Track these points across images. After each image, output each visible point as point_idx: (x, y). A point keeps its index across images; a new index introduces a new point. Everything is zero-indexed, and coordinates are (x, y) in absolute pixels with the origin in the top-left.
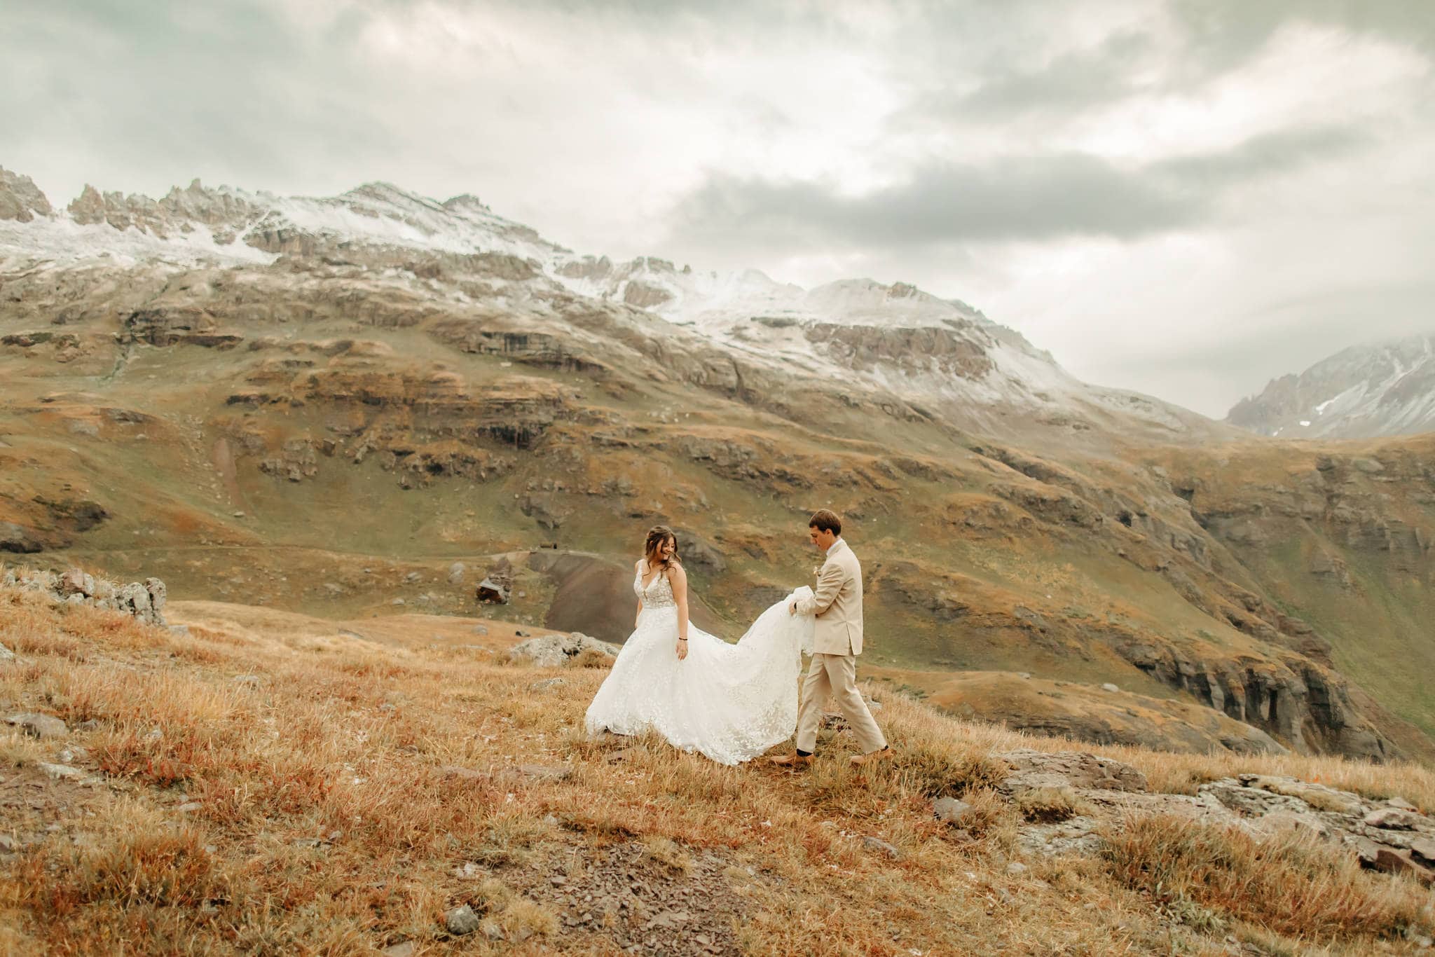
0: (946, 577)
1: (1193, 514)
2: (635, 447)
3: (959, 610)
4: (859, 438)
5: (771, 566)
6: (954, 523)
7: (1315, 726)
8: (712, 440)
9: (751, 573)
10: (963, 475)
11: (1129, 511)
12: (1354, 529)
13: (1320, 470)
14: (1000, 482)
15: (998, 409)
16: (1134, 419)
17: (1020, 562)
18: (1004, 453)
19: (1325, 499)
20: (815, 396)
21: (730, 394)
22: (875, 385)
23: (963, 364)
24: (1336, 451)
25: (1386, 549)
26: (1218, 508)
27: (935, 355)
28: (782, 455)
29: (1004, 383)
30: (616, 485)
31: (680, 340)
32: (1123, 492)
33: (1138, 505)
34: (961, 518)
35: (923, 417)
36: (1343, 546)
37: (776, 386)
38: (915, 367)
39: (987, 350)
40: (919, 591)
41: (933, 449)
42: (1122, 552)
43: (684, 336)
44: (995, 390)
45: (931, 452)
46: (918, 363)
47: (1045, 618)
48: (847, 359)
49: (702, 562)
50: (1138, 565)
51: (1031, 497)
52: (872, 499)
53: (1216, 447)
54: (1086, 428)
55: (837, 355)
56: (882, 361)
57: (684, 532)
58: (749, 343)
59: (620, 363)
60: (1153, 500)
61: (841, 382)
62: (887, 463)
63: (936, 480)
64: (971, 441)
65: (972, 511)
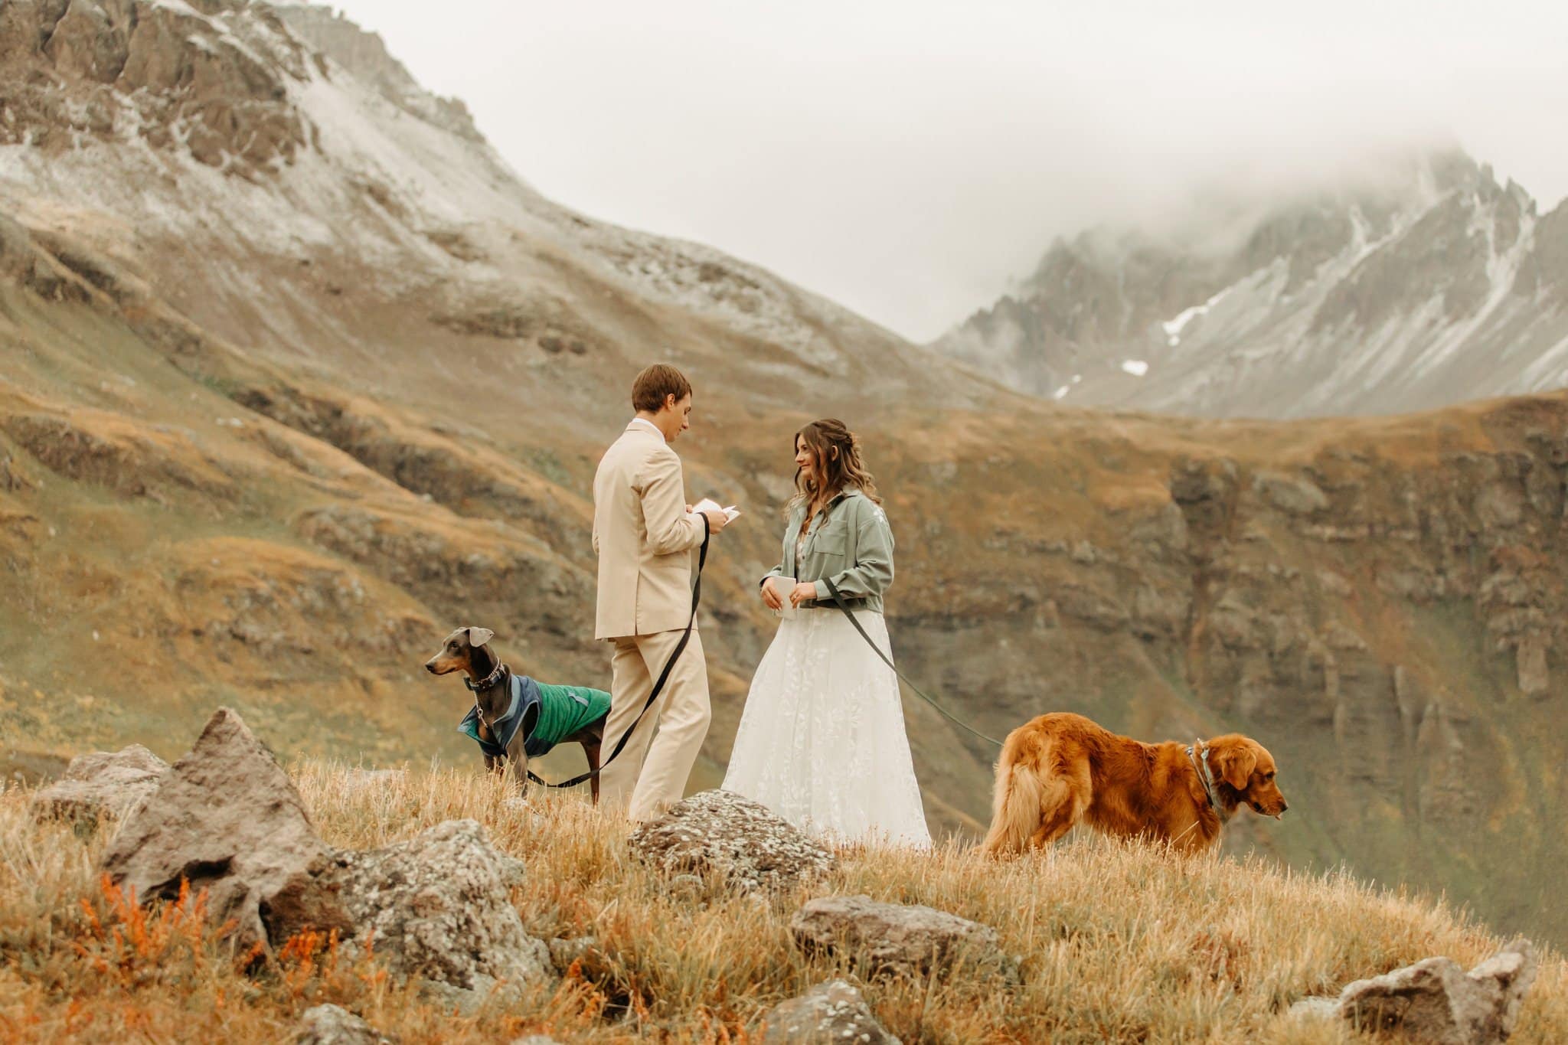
6: (197, 633)
12: (1255, 668)
13: (1180, 501)
14: (333, 505)
15: (317, 273)
16: (711, 330)
18: (338, 413)
19: (1188, 583)
23: (214, 124)
24: (1221, 452)
25: (1327, 722)
27: (130, 88)
29: (340, 195)
34: (218, 616)
35: (88, 286)
38: (64, 122)
39: (288, 82)
44: (307, 210)
45: (109, 400)
46: (76, 110)
51: (430, 556)
53: (925, 426)
54: (579, 350)
63: (142, 492)
64: (238, 372)
65: (254, 596)
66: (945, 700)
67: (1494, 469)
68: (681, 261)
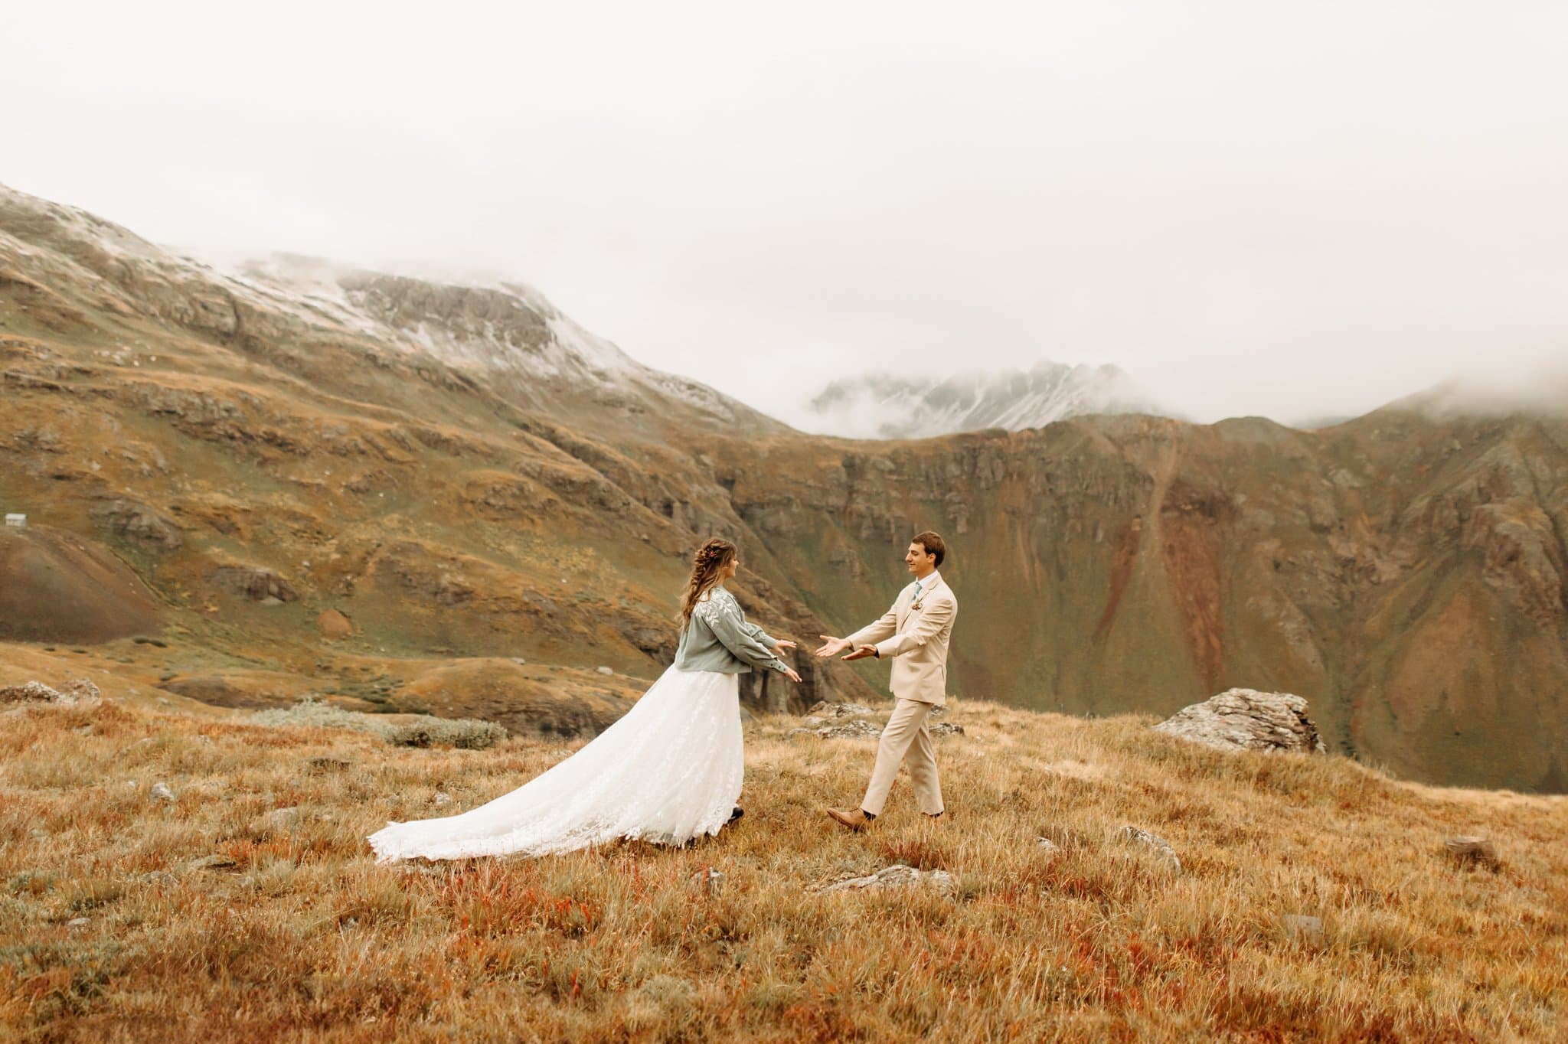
0: (453, 559)
1: (733, 504)
2: (71, 392)
3: (462, 595)
4: (386, 404)
5: (242, 543)
6: (473, 502)
7: (801, 704)
8: (179, 390)
9: (215, 551)
10: (490, 451)
11: (673, 498)
12: (868, 522)
13: (845, 466)
15: (552, 384)
16: (688, 406)
17: (538, 545)
18: (553, 431)
19: (846, 493)
20: (336, 352)
21: (225, 339)
22: (413, 346)
23: (520, 333)
24: (860, 450)
25: (891, 541)
26: (755, 499)
27: (490, 320)
28: (273, 415)
29: (563, 359)
30: (36, 438)
31: (161, 266)
32: (670, 480)
33: (681, 493)
34: (480, 496)
35: (466, 386)
36: (857, 538)
37: (286, 335)
38: (466, 331)
39: (548, 321)
40: (420, 574)
41: (471, 422)
42: (645, 537)
43: (167, 262)
44: (552, 364)
45: (467, 425)
46: (471, 327)
47: (555, 602)
48: (387, 313)
49: (149, 537)
50: (660, 551)
51: (558, 477)
52: (380, 472)
53: (759, 439)
54: (642, 412)
55: (375, 308)
56: (429, 320)
57: (128, 500)
58: (266, 281)
59: (63, 285)
60: (696, 488)
61: (370, 338)
62: (403, 432)
63: (458, 454)
64: (518, 417)
65: (494, 489)
66: (761, 532)
67: (951, 457)
68: (681, 383)
